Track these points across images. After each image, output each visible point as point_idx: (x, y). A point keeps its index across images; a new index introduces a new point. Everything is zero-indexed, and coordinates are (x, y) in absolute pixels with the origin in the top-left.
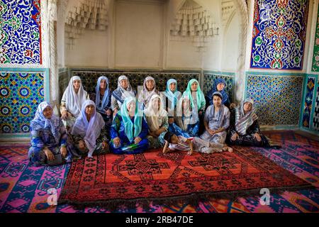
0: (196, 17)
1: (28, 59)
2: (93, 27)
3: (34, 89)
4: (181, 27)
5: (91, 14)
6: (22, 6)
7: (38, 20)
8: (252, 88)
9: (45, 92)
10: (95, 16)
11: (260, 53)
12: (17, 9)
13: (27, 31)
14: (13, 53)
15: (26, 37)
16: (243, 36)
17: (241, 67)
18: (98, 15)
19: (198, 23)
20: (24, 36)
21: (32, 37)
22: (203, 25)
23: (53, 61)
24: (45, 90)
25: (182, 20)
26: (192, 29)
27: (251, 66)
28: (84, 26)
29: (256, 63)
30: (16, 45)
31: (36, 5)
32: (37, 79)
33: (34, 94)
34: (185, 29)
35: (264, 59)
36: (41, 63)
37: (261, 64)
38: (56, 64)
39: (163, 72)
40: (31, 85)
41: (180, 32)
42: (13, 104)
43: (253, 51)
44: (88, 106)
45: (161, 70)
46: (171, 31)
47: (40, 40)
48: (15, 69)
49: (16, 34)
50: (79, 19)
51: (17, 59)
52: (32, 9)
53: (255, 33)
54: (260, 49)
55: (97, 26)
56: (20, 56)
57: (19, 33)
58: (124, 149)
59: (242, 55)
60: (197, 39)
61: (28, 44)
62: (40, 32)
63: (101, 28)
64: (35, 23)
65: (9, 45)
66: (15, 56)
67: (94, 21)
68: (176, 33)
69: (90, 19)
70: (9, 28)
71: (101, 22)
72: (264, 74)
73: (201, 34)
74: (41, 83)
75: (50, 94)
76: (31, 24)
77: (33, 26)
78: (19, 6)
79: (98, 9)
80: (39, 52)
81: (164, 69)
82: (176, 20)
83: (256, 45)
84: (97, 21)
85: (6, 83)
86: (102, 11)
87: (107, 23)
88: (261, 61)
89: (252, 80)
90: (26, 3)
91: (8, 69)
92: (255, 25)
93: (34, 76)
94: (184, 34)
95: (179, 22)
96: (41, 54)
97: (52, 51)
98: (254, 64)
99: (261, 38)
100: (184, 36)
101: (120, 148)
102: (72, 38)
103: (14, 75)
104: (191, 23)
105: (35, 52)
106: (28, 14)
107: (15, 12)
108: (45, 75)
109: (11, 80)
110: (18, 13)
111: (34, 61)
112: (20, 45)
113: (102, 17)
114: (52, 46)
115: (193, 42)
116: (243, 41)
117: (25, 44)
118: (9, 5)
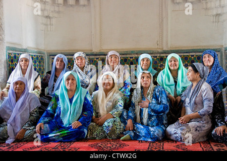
2: (71, 2)
28: (60, 1)
38: (1, 40)
45: (160, 51)
81: (165, 49)
101: (47, 135)
102: (47, 17)
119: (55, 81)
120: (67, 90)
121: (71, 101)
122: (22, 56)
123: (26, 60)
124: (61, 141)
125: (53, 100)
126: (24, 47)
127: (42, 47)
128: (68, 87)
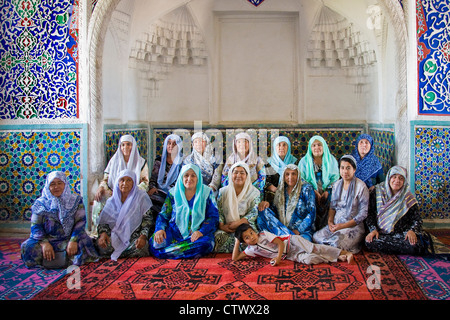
0: (343, 36)
1: (61, 110)
2: (183, 61)
3: (67, 156)
4: (323, 52)
5: (178, 42)
6: (55, 38)
7: (75, 56)
8: (424, 150)
9: (82, 159)
10: (184, 45)
11: (435, 88)
12: (49, 41)
13: (61, 71)
14: (42, 103)
15: (59, 80)
16: (401, 59)
17: (400, 114)
18: (188, 42)
19: (347, 44)
20: (57, 78)
21: (67, 79)
22: (355, 48)
23: (94, 113)
24: (81, 156)
25: (323, 42)
26: (341, 55)
27: (421, 111)
28: (169, 60)
29: (429, 106)
30: (46, 92)
31: (73, 34)
32: (71, 140)
33: (67, 163)
34: (329, 55)
35: (444, 98)
36: (77, 116)
37: (439, 107)
38: (98, 117)
39: (300, 127)
40: (64, 149)
41: (323, 60)
42: (38, 177)
43: (421, 85)
44: (123, 179)
45: (294, 125)
46: (309, 60)
47: (76, 83)
48: (42, 127)
49: (47, 76)
50: (159, 50)
51: (47, 111)
52: (67, 40)
53: (422, 54)
54: (434, 81)
55: (190, 59)
56: (51, 108)
57: (50, 75)
58: (167, 250)
59: (400, 92)
60: (353, 72)
61: (61, 90)
62: (77, 71)
63: (197, 61)
64: (71, 60)
65: (37, 93)
66: (44, 107)
67: (184, 53)
68: (317, 64)
69: (177, 50)
70: (38, 69)
71: (195, 53)
72: (444, 123)
73: (356, 61)
74: (76, 145)
75: (89, 163)
76: (65, 61)
77: (69, 64)
78: (51, 37)
79: (188, 33)
80: (75, 100)
81: (301, 122)
82: (313, 42)
83: (426, 74)
84: (190, 51)
85: (31, 146)
86: (193, 37)
87: (205, 54)
88: (438, 101)
89: (423, 135)
90: (60, 33)
91: (33, 127)
92: (421, 40)
93: (67, 135)
94: (330, 63)
95: (318, 46)
96: (78, 104)
97: (93, 98)
98: (425, 108)
99: (434, 61)
100: (331, 68)
101: (162, 249)
102: (153, 80)
103: (41, 136)
104: (338, 45)
105: (71, 100)
106: (62, 47)
107: (46, 46)
108: (83, 134)
109: (37, 142)
110: (50, 47)
111: (68, 114)
112: (51, 92)
113: (194, 45)
114: (93, 91)
115: (348, 77)
116: (400, 68)
117: (57, 90)
118: (38, 37)
119: (167, 170)
120: (185, 189)
121: (190, 204)
122: (123, 139)
123: (129, 144)
124: (181, 258)
125: (167, 202)
126: (124, 122)
127: (145, 118)
128: (187, 186)
